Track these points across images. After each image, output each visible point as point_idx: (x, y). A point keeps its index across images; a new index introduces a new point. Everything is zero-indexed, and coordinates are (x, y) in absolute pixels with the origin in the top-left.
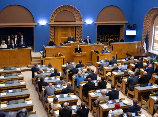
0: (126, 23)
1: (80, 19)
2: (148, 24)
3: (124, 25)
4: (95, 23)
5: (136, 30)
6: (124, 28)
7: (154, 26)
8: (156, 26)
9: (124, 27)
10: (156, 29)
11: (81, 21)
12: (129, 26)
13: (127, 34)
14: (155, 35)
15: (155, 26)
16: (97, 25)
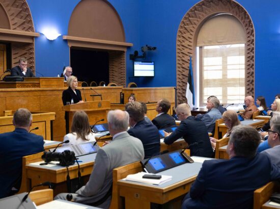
0: (128, 48)
1: (23, 23)
2: (186, 43)
3: (123, 52)
4: (65, 37)
5: (153, 63)
6: (125, 58)
7: (198, 48)
8: (206, 48)
9: (125, 56)
10: (204, 54)
11: (31, 28)
12: (136, 53)
13: (137, 74)
14: (205, 68)
15: (201, 48)
16: (70, 45)
